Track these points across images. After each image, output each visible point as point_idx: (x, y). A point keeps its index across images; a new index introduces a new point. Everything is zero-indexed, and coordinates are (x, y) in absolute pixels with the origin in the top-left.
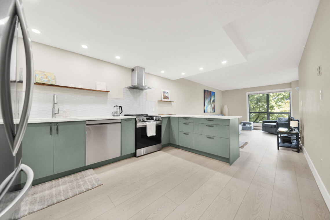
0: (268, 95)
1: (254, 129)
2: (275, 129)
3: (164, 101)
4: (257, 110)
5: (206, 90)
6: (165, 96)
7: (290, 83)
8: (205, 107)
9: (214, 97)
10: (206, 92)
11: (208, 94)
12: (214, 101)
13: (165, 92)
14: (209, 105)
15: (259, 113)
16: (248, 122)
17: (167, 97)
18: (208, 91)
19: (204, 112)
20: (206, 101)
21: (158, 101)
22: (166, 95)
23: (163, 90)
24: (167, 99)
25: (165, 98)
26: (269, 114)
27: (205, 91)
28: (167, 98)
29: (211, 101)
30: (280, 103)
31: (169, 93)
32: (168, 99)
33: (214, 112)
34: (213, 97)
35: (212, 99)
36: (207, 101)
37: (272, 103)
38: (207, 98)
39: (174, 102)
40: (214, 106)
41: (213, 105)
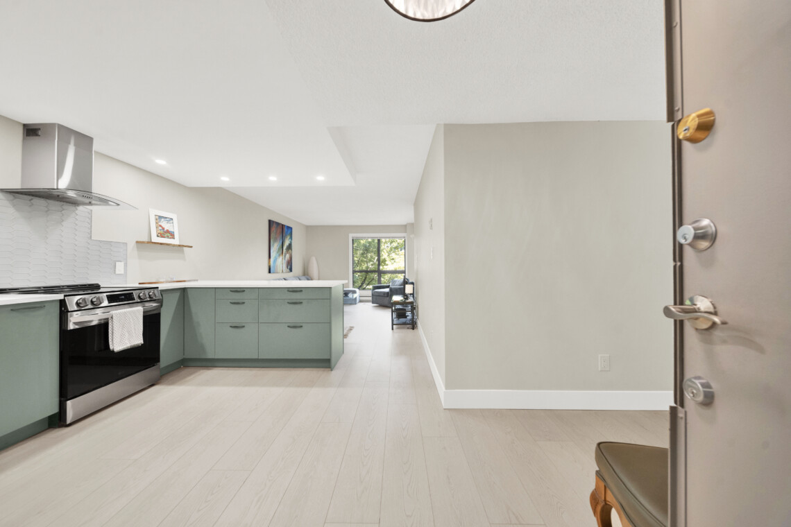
0: (379, 240)
1: (361, 301)
2: (388, 298)
3: (161, 244)
4: (364, 267)
5: (273, 222)
6: (163, 229)
7: (405, 226)
8: (272, 259)
9: (291, 238)
10: (275, 225)
11: (279, 231)
12: (290, 247)
13: (161, 217)
14: (279, 255)
15: (367, 272)
16: (351, 289)
17: (168, 231)
18: (278, 224)
19: (270, 272)
20: (273, 245)
21: (137, 242)
22: (167, 226)
23: (154, 213)
24: (168, 237)
25: (161, 235)
26: (381, 273)
27: (270, 222)
28: (169, 235)
29: (285, 248)
30: (393, 255)
31: (175, 221)
32: (174, 238)
33: (291, 270)
34: (289, 237)
35: (287, 243)
36: (275, 247)
37: (384, 255)
38: (275, 240)
39: (191, 247)
40: (291, 258)
41: (288, 256)
